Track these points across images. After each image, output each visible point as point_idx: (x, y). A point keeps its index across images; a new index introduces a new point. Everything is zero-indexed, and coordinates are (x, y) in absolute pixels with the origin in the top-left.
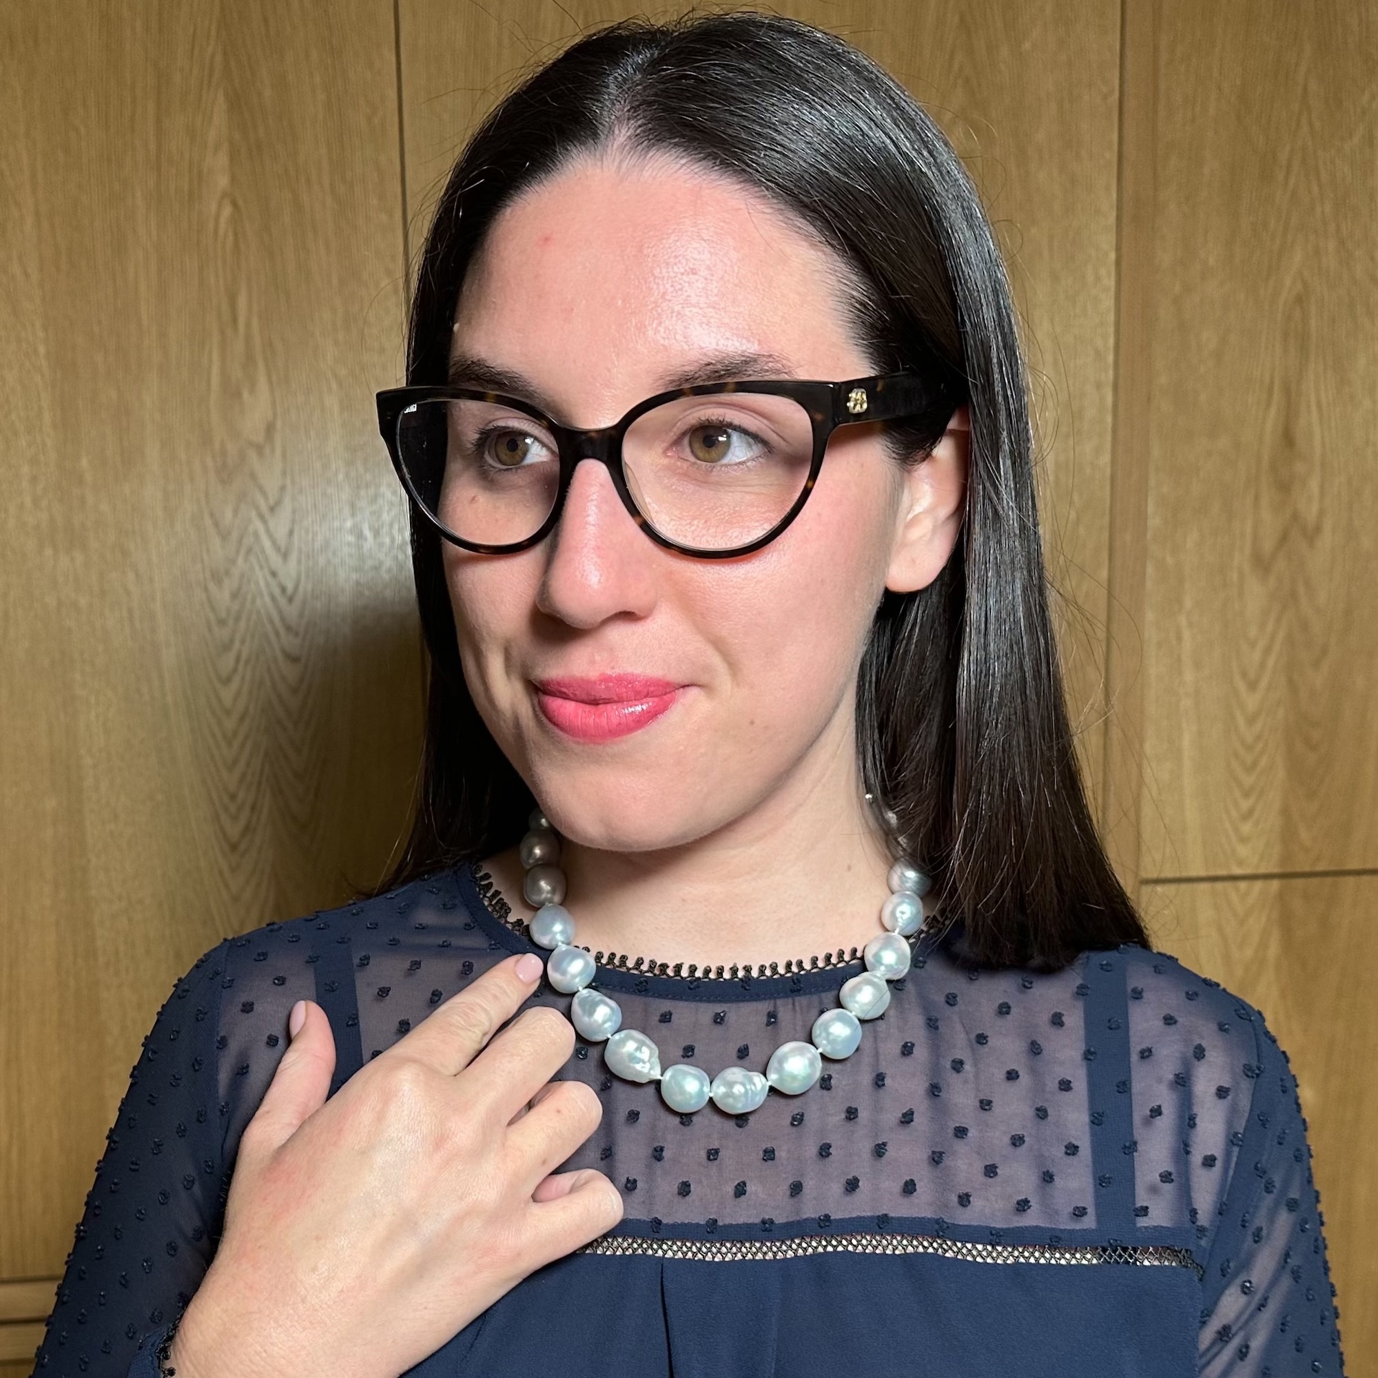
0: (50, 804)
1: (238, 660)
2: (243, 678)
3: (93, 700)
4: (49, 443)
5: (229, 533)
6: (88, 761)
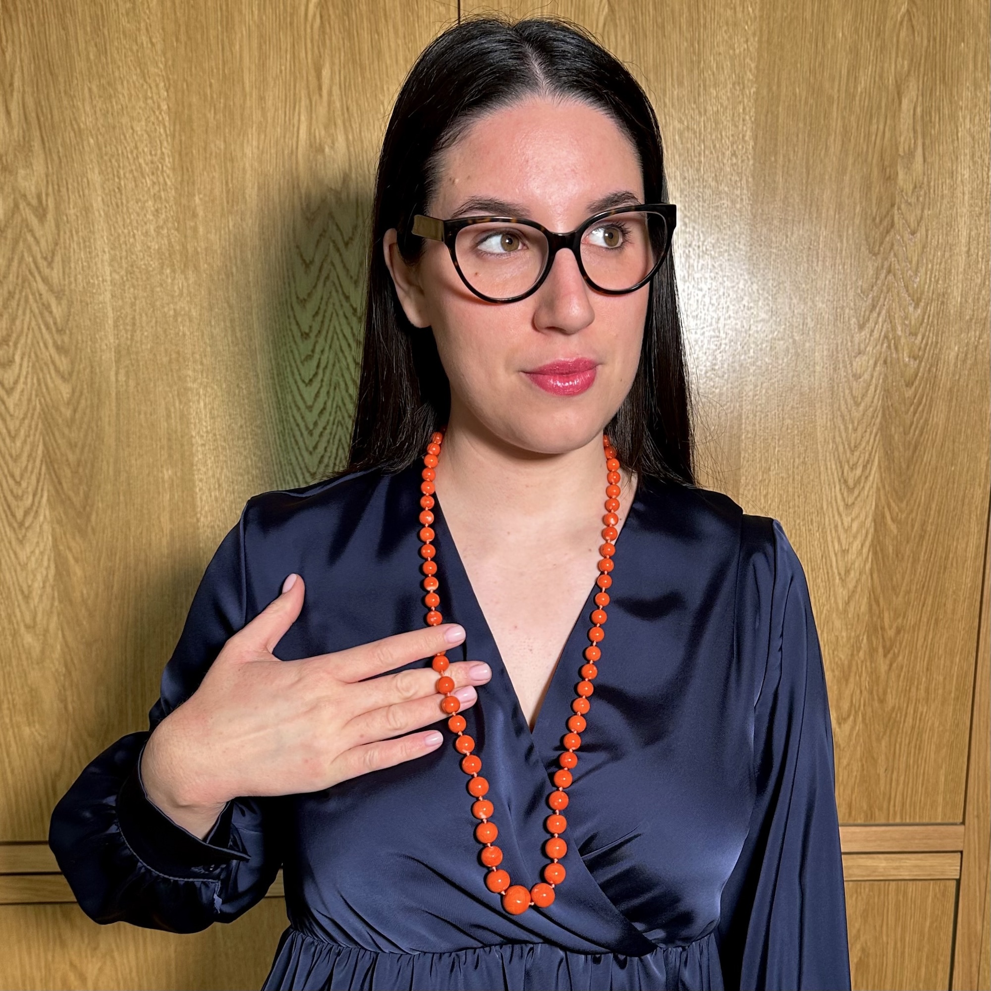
0: (167, 474)
1: (318, 367)
2: (322, 381)
3: (201, 391)
4: (169, 183)
5: (312, 262)
6: (198, 440)
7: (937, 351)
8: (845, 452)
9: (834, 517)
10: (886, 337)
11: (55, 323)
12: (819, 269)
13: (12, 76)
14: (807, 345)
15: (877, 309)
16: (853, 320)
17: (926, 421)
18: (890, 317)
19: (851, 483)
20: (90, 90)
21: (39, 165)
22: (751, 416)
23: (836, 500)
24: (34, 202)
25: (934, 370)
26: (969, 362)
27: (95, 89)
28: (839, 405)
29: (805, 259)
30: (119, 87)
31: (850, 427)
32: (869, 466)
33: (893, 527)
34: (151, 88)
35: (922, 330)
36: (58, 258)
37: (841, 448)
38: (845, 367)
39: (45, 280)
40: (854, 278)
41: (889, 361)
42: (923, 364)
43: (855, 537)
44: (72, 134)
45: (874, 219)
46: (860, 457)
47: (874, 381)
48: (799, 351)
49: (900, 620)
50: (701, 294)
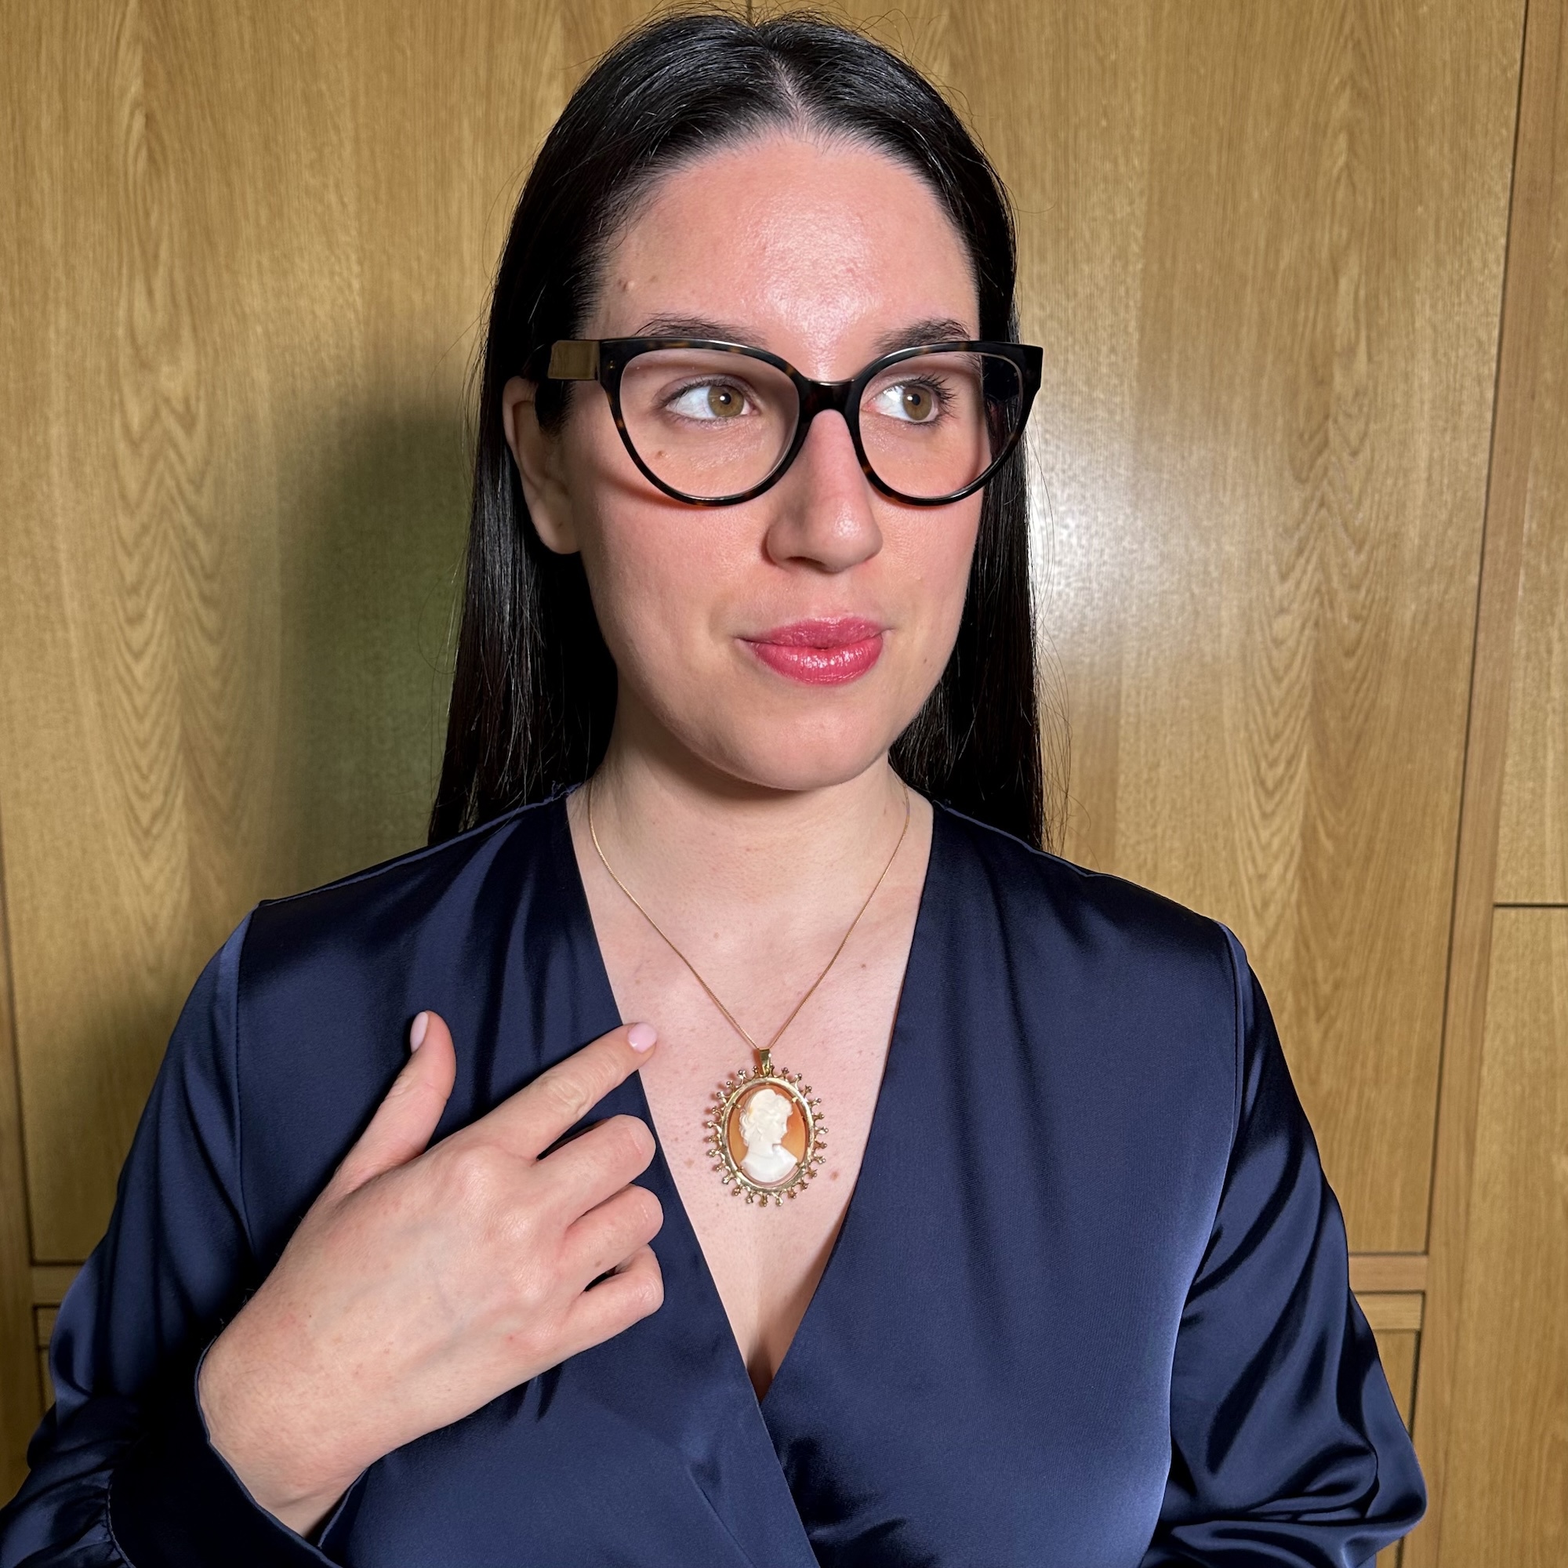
7: (1387, 610)
8: (1261, 743)
9: (1246, 830)
10: (1318, 591)
11: (203, 567)
12: (1226, 500)
13: (157, 246)
14: (1210, 600)
15: (1306, 554)
16: (1273, 569)
17: (1373, 704)
18: (1323, 566)
19: (1270, 784)
20: (259, 264)
21: (188, 360)
22: (1133, 693)
23: (1250, 809)
24: (180, 407)
25: (1383, 634)
26: (1432, 624)
27: (265, 262)
28: (1254, 681)
29: (1208, 487)
30: (297, 260)
31: (1269, 709)
32: (1294, 763)
33: (1328, 845)
34: (339, 260)
35: (1367, 582)
36: (209, 482)
37: (1256, 738)
38: (1262, 629)
39: (191, 510)
40: (1274, 513)
41: (1321, 622)
42: (1368, 627)
43: (1276, 857)
44: (234, 322)
45: (1301, 436)
46: (1281, 752)
47: (1301, 650)
48: (1200, 608)
49: (1339, 971)
50: (1065, 532)
